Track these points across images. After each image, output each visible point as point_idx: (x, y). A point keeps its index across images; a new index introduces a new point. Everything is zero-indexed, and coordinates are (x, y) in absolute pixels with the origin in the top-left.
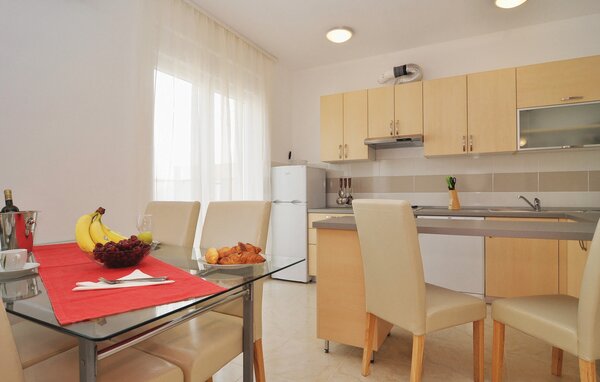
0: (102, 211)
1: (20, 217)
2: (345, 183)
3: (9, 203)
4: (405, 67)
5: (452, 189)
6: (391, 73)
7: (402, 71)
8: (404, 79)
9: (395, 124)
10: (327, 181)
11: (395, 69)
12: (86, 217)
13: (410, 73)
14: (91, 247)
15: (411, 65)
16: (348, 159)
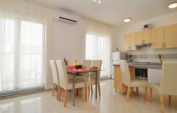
0: (76, 61)
1: (66, 61)
2: (131, 56)
3: (65, 59)
4: (147, 25)
5: (160, 58)
6: (143, 27)
7: (146, 26)
8: (146, 28)
9: (143, 41)
10: (127, 56)
11: (144, 26)
12: (74, 62)
13: (148, 27)
14: (75, 66)
15: (148, 24)
16: (131, 50)
